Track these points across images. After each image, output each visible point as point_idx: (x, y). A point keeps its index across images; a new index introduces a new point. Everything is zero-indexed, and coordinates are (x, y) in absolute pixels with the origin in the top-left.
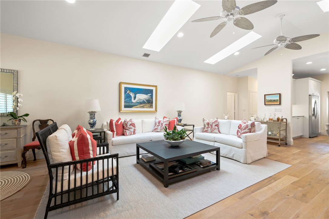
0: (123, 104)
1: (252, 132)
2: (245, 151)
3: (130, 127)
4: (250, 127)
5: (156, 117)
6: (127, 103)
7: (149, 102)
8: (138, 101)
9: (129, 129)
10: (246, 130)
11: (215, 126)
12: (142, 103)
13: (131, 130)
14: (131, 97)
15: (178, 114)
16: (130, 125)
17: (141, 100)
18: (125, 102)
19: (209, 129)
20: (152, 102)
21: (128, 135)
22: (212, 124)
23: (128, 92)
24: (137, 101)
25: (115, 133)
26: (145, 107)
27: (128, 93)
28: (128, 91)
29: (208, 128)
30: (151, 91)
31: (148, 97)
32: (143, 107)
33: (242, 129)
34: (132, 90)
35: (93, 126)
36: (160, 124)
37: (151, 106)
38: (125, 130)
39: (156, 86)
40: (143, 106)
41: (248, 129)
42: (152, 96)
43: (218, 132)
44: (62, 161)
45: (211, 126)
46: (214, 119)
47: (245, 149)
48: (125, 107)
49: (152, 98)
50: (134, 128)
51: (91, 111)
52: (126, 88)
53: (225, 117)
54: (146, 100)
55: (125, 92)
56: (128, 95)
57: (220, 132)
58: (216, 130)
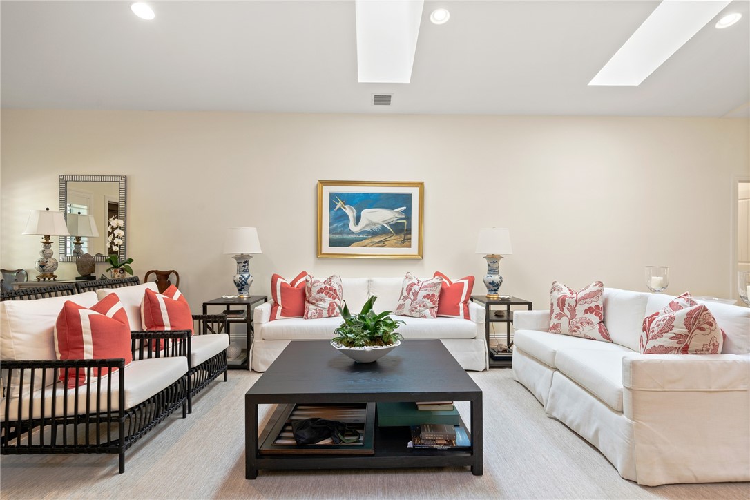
0: (326, 236)
1: (697, 352)
2: (631, 425)
3: (318, 296)
4: (680, 328)
5: (408, 273)
6: (336, 234)
7: (401, 230)
8: (368, 229)
9: (317, 301)
10: (665, 341)
11: (586, 311)
12: (378, 234)
13: (321, 304)
14: (346, 217)
15: (489, 265)
16: (318, 292)
17: (375, 224)
18: (331, 232)
19: (564, 321)
20: (409, 231)
21: (311, 318)
22: (573, 303)
23: (339, 205)
24: (364, 227)
25: (280, 308)
26: (386, 243)
27: (340, 209)
28: (338, 202)
29: (559, 316)
30: (406, 199)
31: (397, 215)
32: (381, 244)
33: (651, 335)
34: (349, 199)
35: (242, 288)
36: (411, 294)
37: (406, 242)
38: (307, 304)
39: (421, 184)
40: (381, 242)
41: (671, 334)
42: (408, 213)
43: (598, 335)
44: (13, 358)
45: (573, 309)
46: (588, 287)
47: (630, 421)
48: (333, 243)
49: (408, 218)
50: (331, 299)
51: (240, 253)
52: (333, 196)
53: (650, 279)
54: (390, 226)
55: (332, 206)
56: (339, 213)
57: (607, 337)
58: (589, 327)
